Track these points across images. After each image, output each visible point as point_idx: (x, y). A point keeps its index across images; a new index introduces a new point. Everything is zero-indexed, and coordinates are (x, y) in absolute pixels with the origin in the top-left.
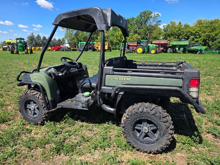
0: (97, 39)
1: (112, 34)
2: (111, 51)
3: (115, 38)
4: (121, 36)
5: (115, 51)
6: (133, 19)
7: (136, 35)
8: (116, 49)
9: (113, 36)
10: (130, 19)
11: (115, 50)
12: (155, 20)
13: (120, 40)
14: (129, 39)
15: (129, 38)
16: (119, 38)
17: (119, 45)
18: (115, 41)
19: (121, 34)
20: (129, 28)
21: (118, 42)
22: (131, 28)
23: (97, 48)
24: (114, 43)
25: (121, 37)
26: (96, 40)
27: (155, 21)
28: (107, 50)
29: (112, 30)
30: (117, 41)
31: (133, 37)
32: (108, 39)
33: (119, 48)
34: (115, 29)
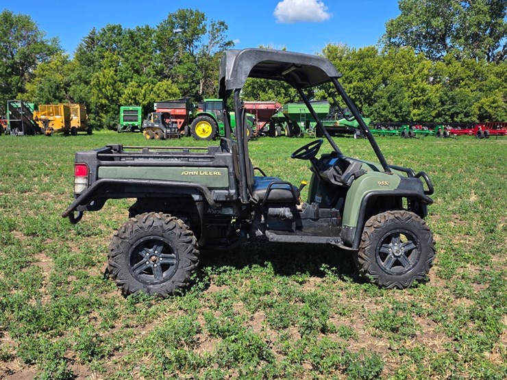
0: (22, 91)
1: (80, 78)
2: (90, 133)
3: (95, 91)
4: (113, 85)
5: (98, 132)
6: (148, 32)
7: (166, 83)
8: (101, 127)
9: (87, 83)
10: (139, 30)
11: (97, 130)
12: (217, 39)
13: (112, 96)
14: (145, 96)
15: (143, 91)
16: (109, 91)
17: (109, 112)
18: (93, 99)
19: (112, 77)
20: (140, 61)
21: (107, 102)
22: (144, 60)
23: (46, 122)
24: (93, 106)
25: (113, 89)
26: (19, 94)
27: (217, 43)
28: (80, 129)
29: (78, 63)
30: (104, 101)
31: (155, 89)
32: (66, 91)
33: (112, 123)
34: (89, 61)
